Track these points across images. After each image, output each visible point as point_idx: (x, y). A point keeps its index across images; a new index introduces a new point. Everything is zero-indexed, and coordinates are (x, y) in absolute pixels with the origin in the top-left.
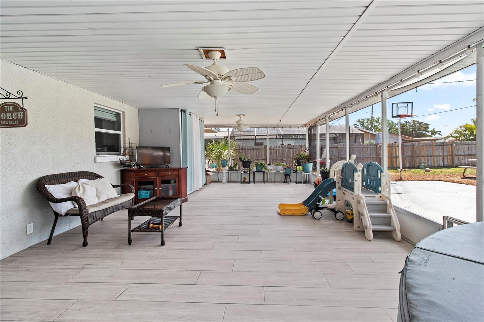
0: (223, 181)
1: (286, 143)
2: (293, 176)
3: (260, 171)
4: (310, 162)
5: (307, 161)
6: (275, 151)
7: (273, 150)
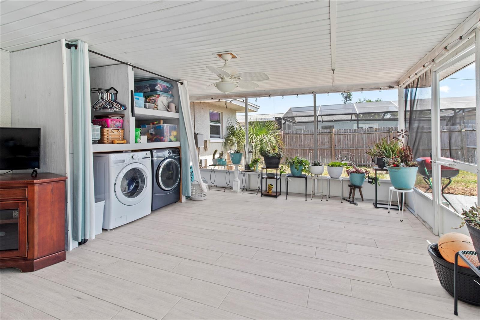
0: (234, 189)
1: (365, 126)
2: (368, 190)
3: (299, 175)
4: (410, 163)
5: (402, 162)
6: (345, 137)
7: (342, 136)
